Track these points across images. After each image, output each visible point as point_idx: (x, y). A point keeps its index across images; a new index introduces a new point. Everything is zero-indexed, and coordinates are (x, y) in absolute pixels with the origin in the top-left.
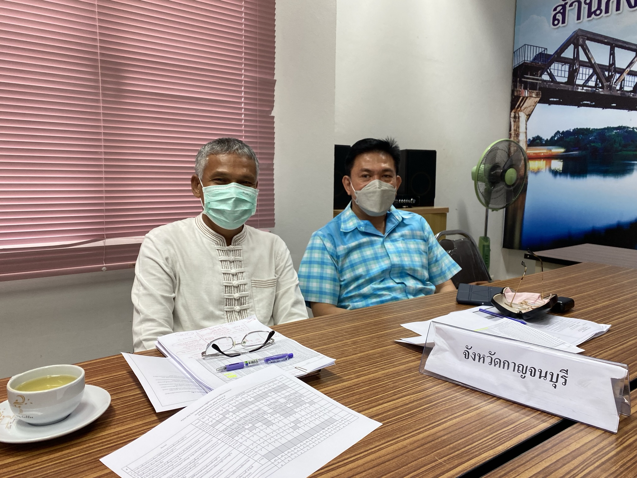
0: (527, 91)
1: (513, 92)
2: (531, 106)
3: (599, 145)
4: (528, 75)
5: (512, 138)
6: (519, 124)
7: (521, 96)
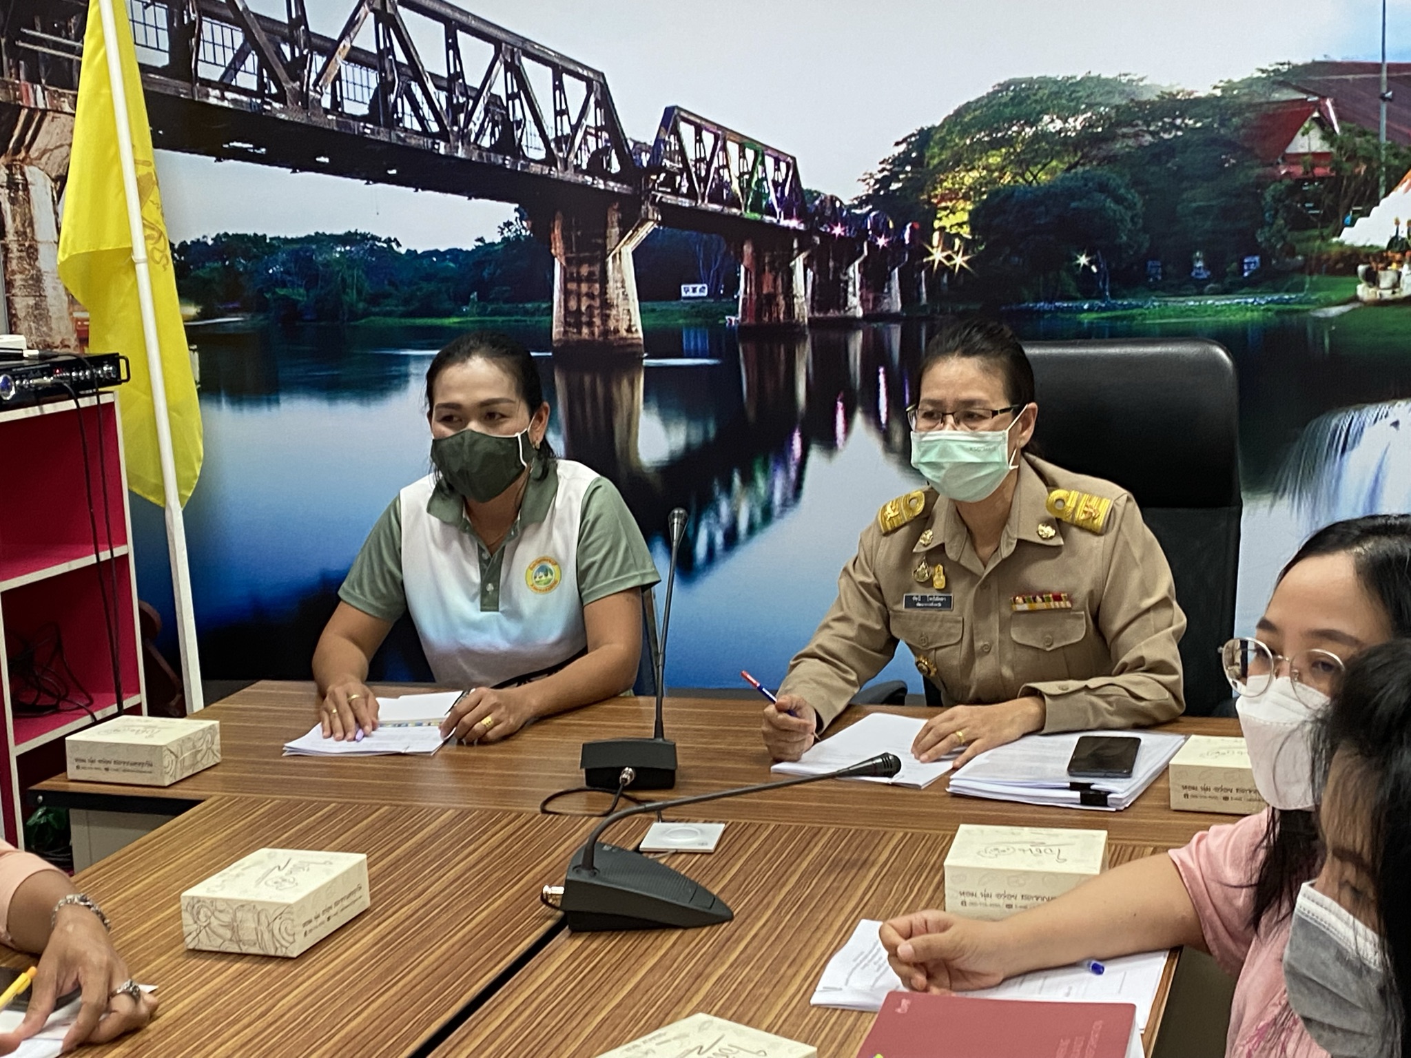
0: (39, 88)
2: (61, 146)
3: (299, 294)
4: (34, 29)
5: (14, 265)
6: (30, 210)
7: (21, 108)
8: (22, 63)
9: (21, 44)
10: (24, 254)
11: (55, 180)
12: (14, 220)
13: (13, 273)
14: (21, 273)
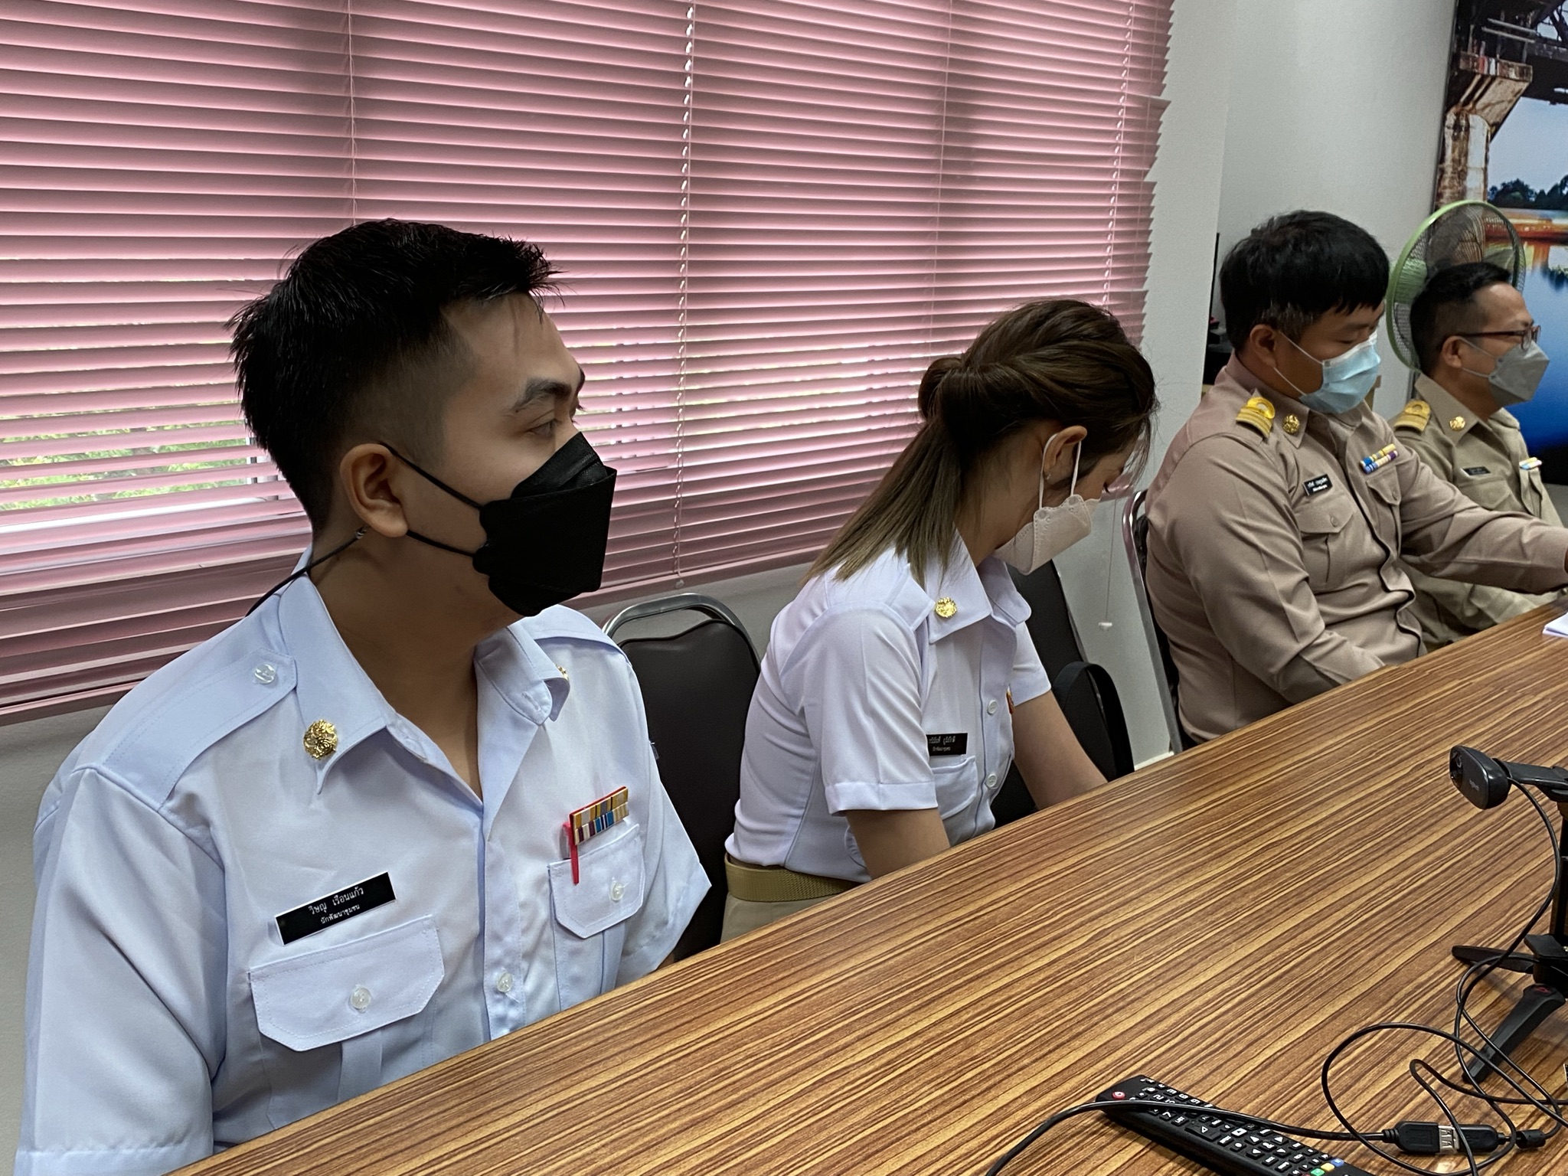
0: (1493, 61)
1: (1454, 59)
2: (1503, 101)
4: (1499, 19)
5: (1446, 182)
6: (1467, 146)
7: (1478, 74)
8: (1484, 43)
9: (1485, 29)
10: (1456, 175)
11: (1491, 126)
12: (1453, 151)
13: (1445, 188)
14: (1451, 188)
